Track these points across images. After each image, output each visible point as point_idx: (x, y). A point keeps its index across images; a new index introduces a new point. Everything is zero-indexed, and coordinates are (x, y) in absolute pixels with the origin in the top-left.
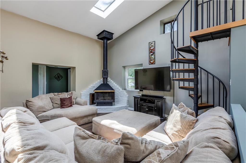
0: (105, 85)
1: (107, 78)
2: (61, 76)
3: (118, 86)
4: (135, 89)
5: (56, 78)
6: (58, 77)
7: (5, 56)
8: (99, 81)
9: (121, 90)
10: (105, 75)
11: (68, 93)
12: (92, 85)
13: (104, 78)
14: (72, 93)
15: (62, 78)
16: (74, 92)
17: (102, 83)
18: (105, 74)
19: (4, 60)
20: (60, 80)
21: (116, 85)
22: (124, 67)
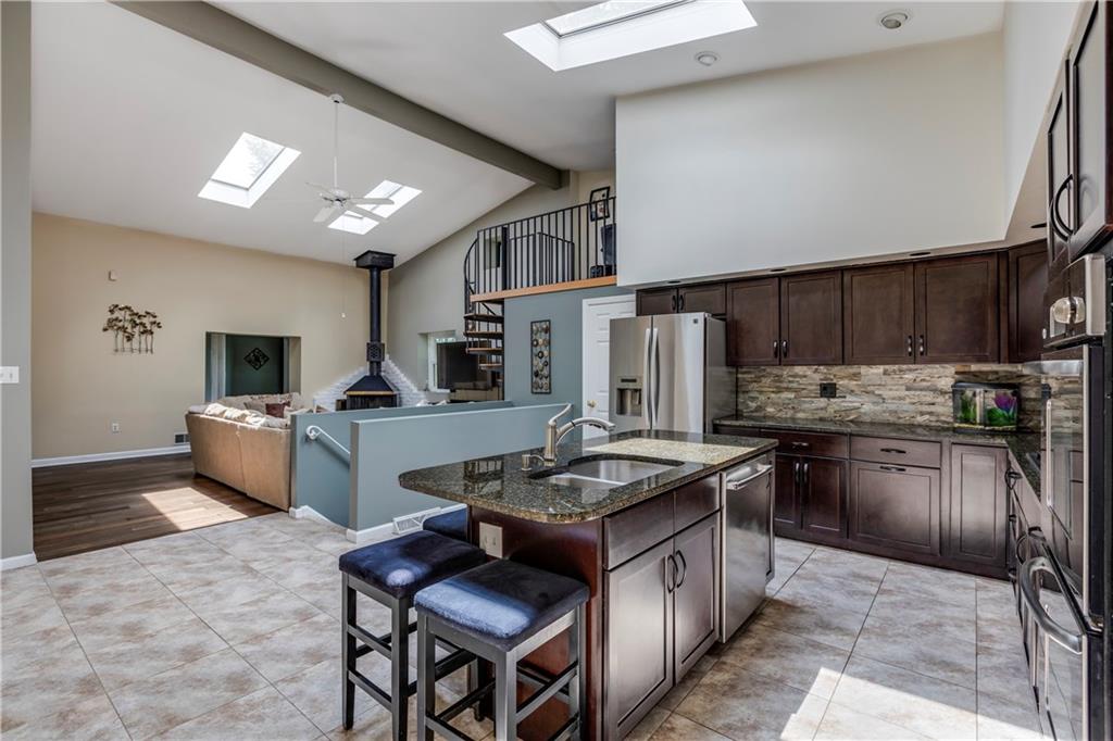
0: (375, 379)
1: (379, 364)
2: (264, 356)
3: (409, 383)
4: (439, 387)
5: (249, 362)
6: (256, 359)
7: (158, 320)
8: (362, 369)
9: (415, 391)
10: (374, 356)
11: (283, 396)
12: (342, 381)
13: (371, 363)
14: (291, 396)
15: (265, 362)
16: (295, 394)
17: (368, 374)
18: (375, 352)
19: (155, 329)
20: (261, 366)
21: (405, 379)
22: (425, 336)
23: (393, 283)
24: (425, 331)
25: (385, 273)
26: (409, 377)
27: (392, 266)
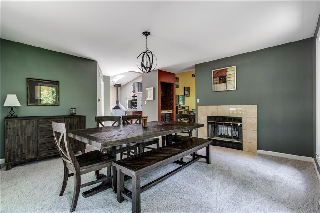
4: (129, 108)
8: (115, 105)
9: (125, 109)
12: (112, 107)
13: (117, 104)
18: (117, 102)
22: (126, 99)
23: (121, 89)
24: (126, 98)
25: (119, 88)
26: (124, 107)
27: (120, 86)
